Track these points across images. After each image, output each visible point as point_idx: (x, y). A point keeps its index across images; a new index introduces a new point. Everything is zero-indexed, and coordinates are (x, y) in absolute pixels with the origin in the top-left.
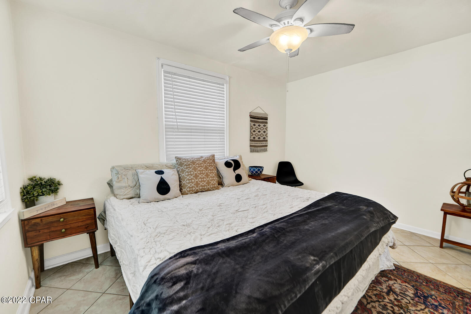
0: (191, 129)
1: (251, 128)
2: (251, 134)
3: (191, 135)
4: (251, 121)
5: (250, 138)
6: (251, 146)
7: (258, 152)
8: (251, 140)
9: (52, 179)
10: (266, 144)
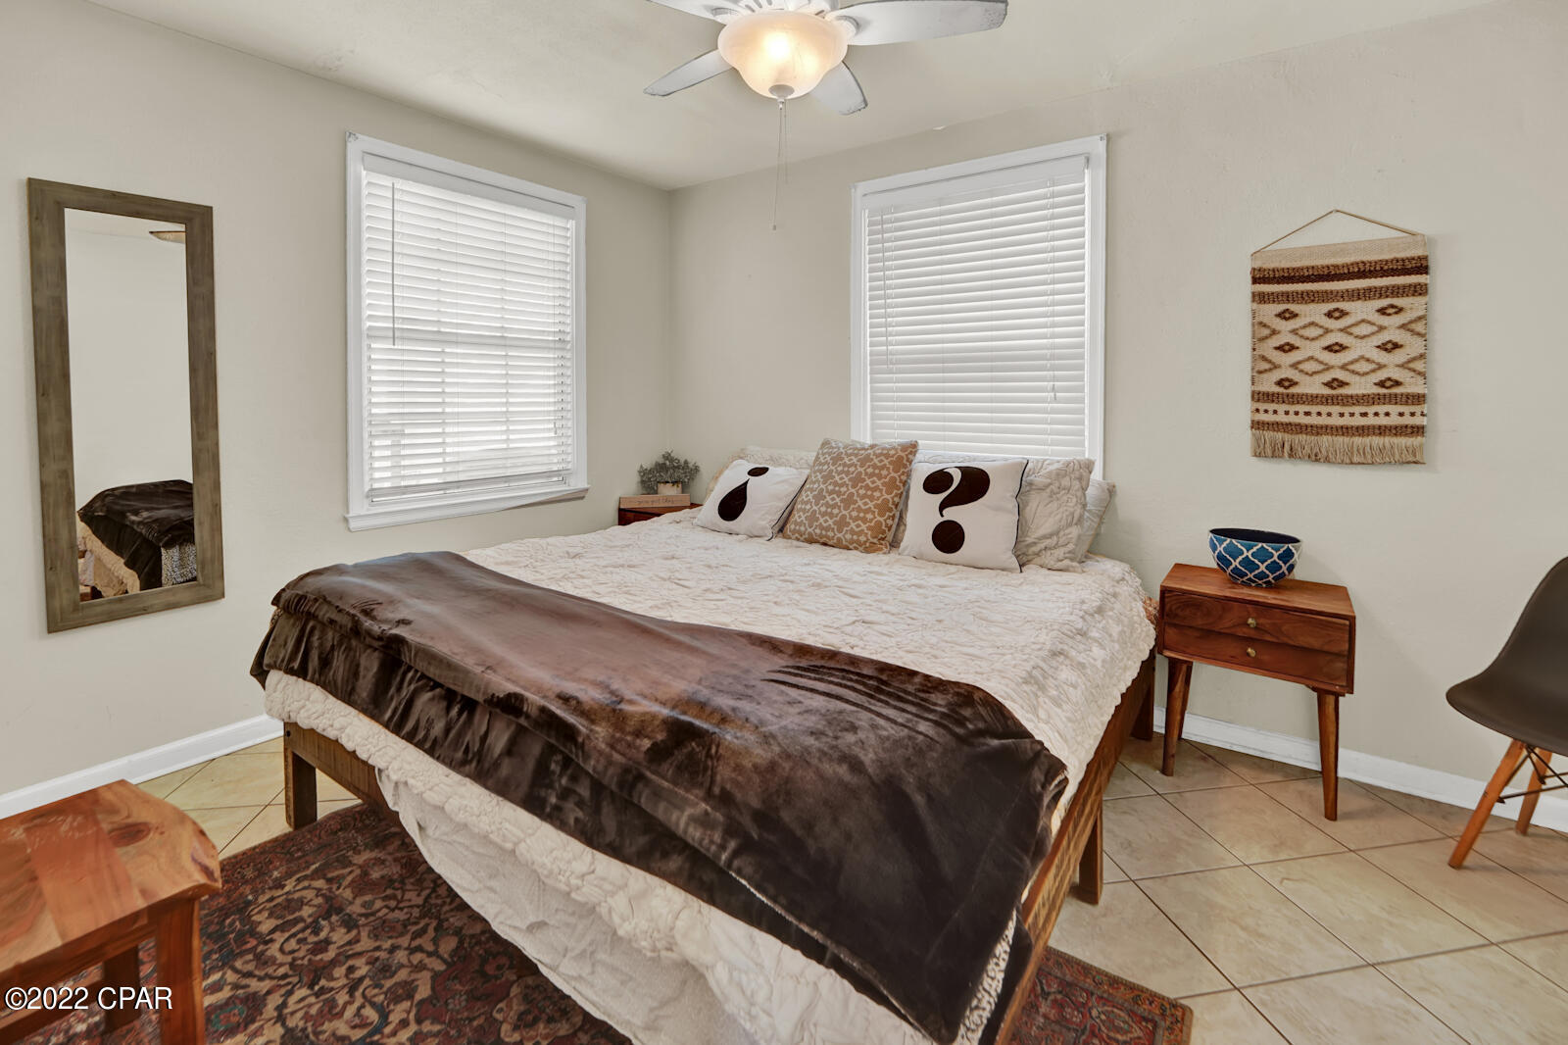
0: (943, 361)
1: (1262, 332)
2: (1262, 365)
3: (944, 381)
4: (1260, 298)
5: (1253, 384)
6: (1257, 425)
7: (1315, 458)
8: (1259, 397)
9: (690, 465)
10: (1417, 421)
